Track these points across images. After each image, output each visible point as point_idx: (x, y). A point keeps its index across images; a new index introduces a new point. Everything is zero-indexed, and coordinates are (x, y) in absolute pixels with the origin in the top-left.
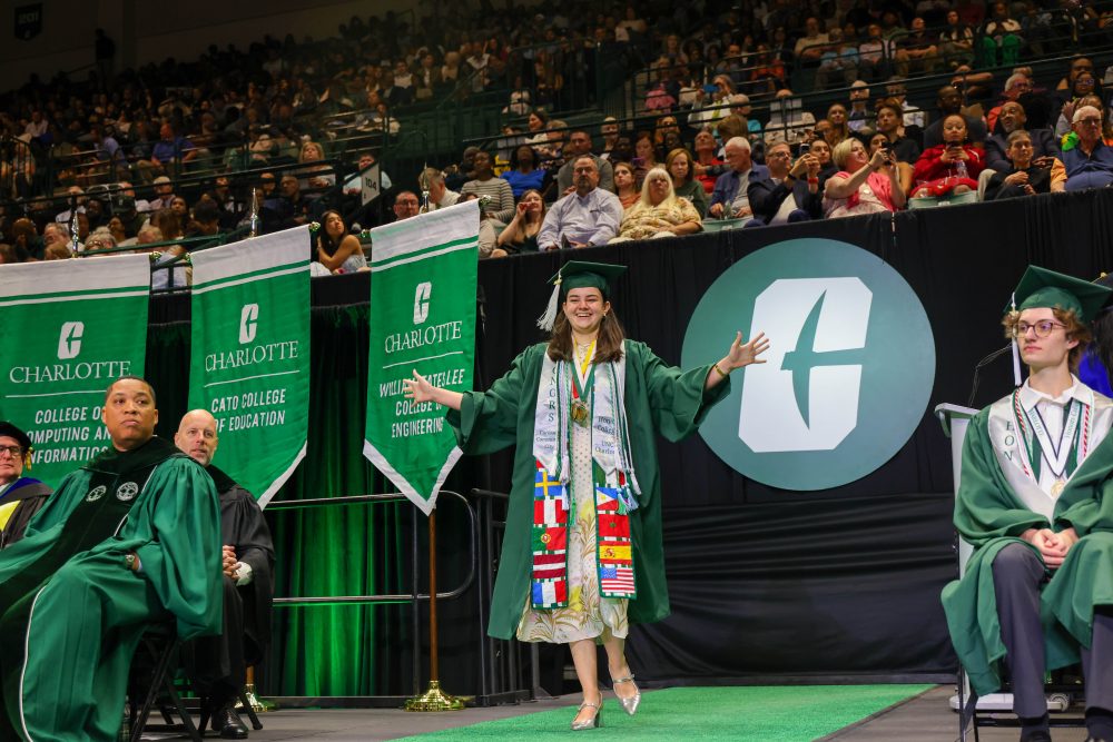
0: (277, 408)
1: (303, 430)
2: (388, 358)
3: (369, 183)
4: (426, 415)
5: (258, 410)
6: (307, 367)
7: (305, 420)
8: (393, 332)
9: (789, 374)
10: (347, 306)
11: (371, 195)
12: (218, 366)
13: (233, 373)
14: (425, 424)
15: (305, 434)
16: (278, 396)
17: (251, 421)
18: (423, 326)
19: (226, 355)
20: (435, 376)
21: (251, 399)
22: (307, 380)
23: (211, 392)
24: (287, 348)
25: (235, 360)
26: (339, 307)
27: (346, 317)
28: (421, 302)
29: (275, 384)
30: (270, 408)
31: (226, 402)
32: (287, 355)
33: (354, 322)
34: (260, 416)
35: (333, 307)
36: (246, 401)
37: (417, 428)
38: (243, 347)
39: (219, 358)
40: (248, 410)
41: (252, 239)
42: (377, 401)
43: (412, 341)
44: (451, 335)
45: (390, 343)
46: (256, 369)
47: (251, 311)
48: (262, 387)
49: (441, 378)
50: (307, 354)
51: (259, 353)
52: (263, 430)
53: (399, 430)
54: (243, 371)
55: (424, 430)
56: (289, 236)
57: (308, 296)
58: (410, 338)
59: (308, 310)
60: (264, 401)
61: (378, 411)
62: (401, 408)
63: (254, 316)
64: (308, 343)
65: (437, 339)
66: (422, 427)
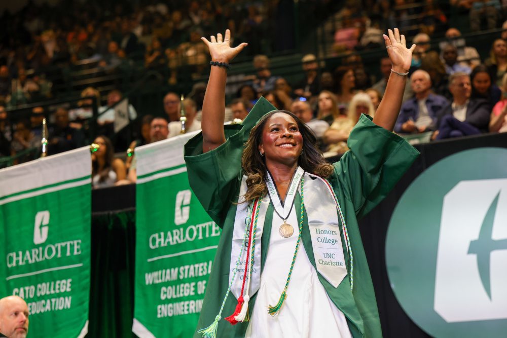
0: (65, 295)
1: (85, 312)
2: (152, 253)
3: (120, 114)
4: (189, 298)
5: (50, 297)
6: (88, 261)
7: (86, 305)
8: (158, 231)
9: (473, 258)
10: (118, 212)
11: (121, 124)
12: (17, 262)
13: (29, 267)
14: (188, 305)
15: (86, 315)
16: (65, 285)
17: (44, 306)
18: (185, 226)
19: (24, 254)
20: (197, 266)
21: (44, 289)
22: (88, 272)
23: (12, 284)
24: (72, 246)
25: (32, 257)
26: (111, 213)
27: (117, 220)
28: (182, 206)
29: (63, 275)
30: (59, 295)
31: (25, 291)
32: (72, 251)
33: (124, 224)
34: (51, 302)
35: (106, 213)
36: (40, 290)
37: (180, 309)
38: (37, 246)
39: (17, 255)
40: (42, 298)
41: (43, 159)
42: (144, 287)
43: (175, 238)
44: (211, 232)
45: (154, 240)
46: (47, 264)
47: (43, 217)
48: (52, 278)
49: (203, 267)
50: (88, 251)
51: (50, 251)
52: (54, 313)
53: (164, 311)
54: (38, 266)
55: (188, 310)
56: (73, 156)
57: (88, 204)
58: (172, 236)
59: (88, 215)
60: (54, 289)
61: (145, 295)
62: (165, 293)
63: (46, 221)
64: (88, 242)
65: (197, 236)
66: (186, 308)
